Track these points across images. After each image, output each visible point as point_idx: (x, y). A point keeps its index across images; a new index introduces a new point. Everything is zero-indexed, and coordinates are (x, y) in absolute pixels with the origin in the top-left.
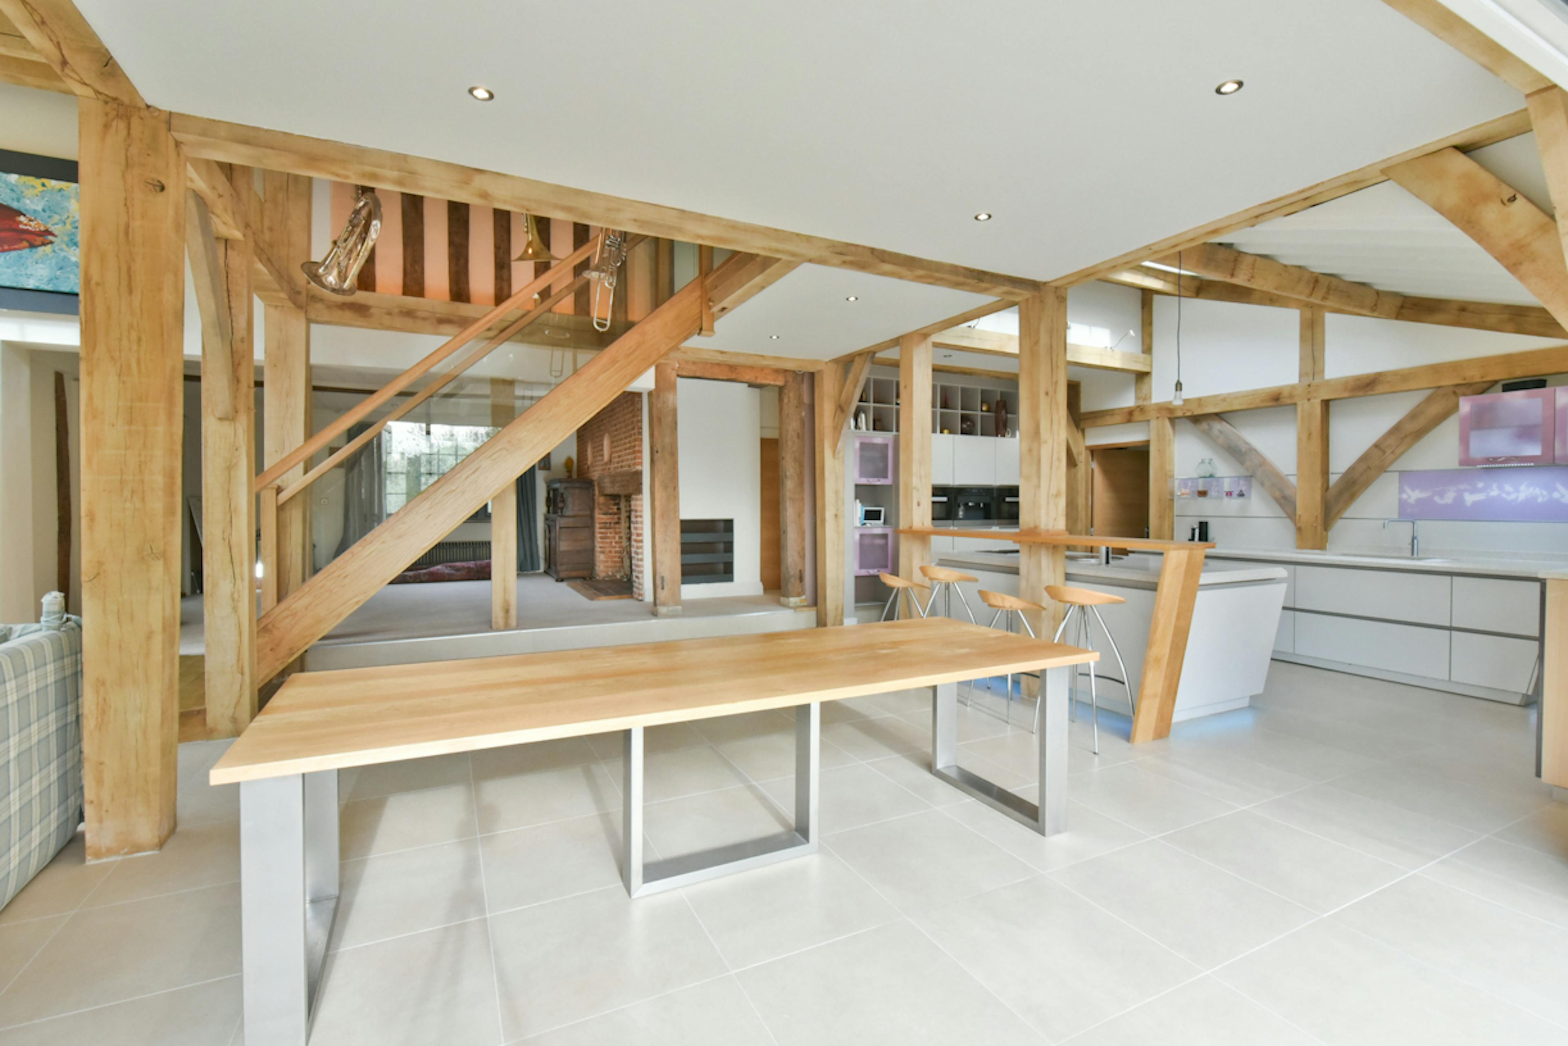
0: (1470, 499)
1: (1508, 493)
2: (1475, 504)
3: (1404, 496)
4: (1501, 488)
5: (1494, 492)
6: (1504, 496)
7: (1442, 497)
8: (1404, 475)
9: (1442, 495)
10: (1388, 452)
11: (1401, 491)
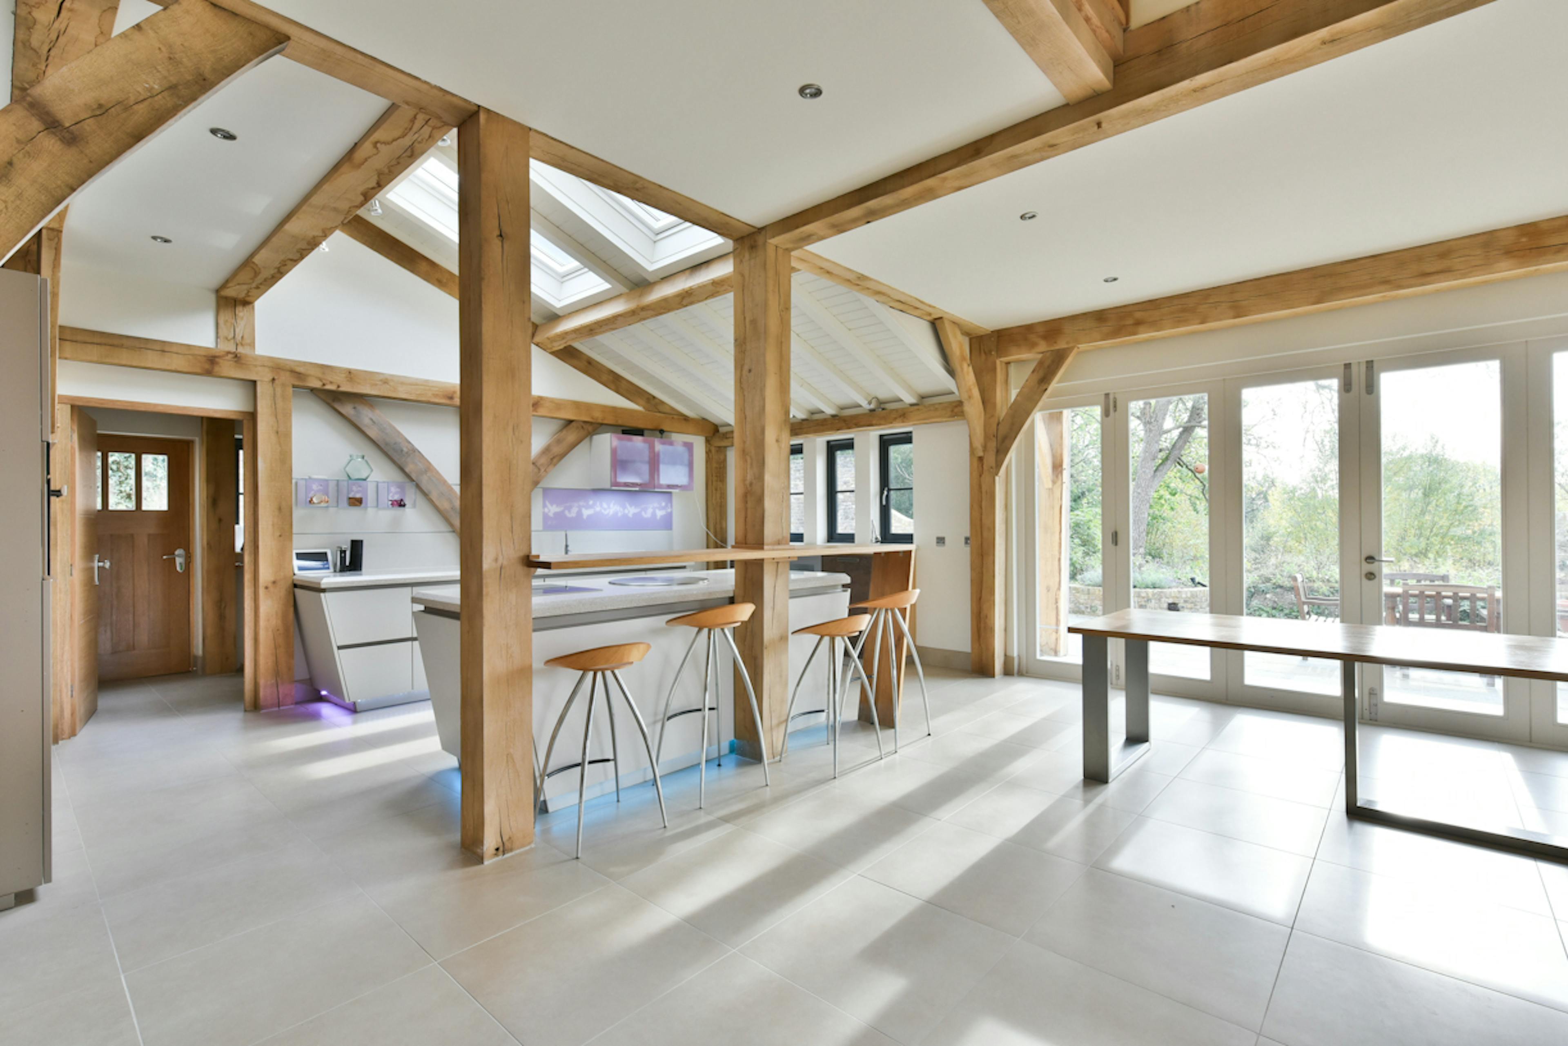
0: (586, 513)
1: (605, 509)
2: (589, 517)
3: (546, 510)
4: (601, 506)
5: (598, 509)
6: (603, 511)
7: (569, 511)
8: (546, 491)
9: (569, 509)
10: (543, 470)
11: (544, 506)
